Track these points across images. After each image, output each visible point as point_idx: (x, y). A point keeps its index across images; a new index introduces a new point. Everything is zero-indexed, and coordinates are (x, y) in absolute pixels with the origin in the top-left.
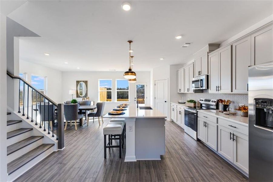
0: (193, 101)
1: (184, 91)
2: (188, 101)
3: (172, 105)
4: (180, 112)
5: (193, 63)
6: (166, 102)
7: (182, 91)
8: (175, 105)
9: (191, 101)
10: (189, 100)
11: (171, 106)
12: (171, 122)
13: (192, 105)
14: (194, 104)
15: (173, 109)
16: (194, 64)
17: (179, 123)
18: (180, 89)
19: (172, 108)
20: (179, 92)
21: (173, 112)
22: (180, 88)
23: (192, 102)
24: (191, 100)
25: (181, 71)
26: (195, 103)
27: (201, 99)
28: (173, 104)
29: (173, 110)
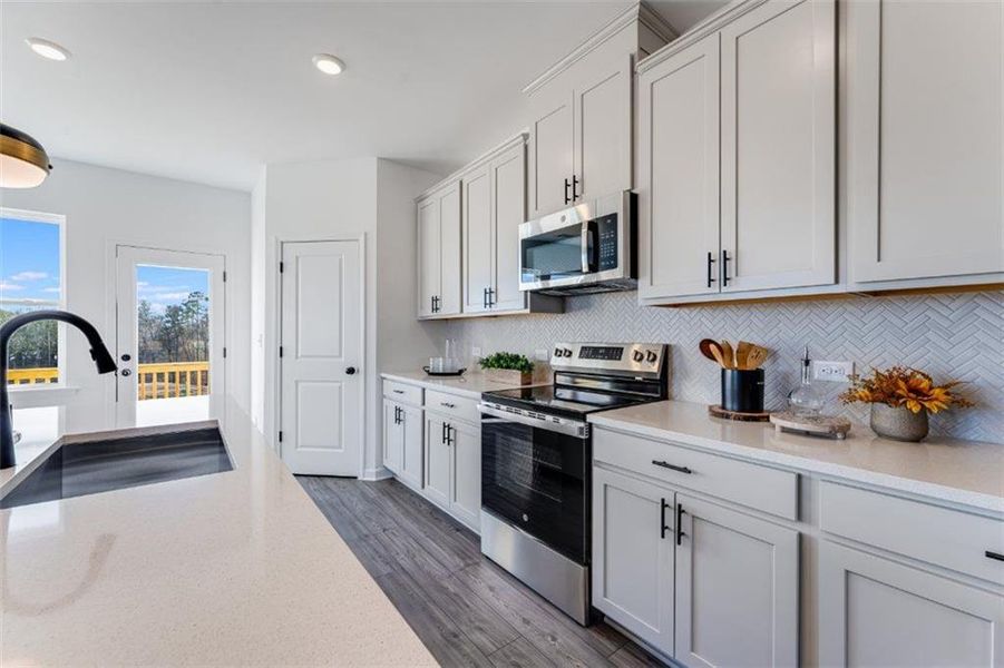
0: (516, 359)
1: (458, 306)
2: (487, 363)
3: (389, 388)
4: (447, 427)
5: (526, 136)
6: (351, 371)
7: (449, 309)
8: (407, 389)
9: (503, 362)
10: (491, 352)
11: (381, 397)
12: (386, 485)
13: (512, 381)
14: (523, 376)
15: (398, 410)
16: (526, 147)
17: (436, 493)
18: (435, 300)
19: (390, 407)
20: (428, 313)
21: (398, 428)
22: (431, 290)
23: (508, 367)
24: (499, 357)
25: (442, 200)
26: (526, 368)
27: (561, 346)
28: (394, 382)
29: (398, 420)
